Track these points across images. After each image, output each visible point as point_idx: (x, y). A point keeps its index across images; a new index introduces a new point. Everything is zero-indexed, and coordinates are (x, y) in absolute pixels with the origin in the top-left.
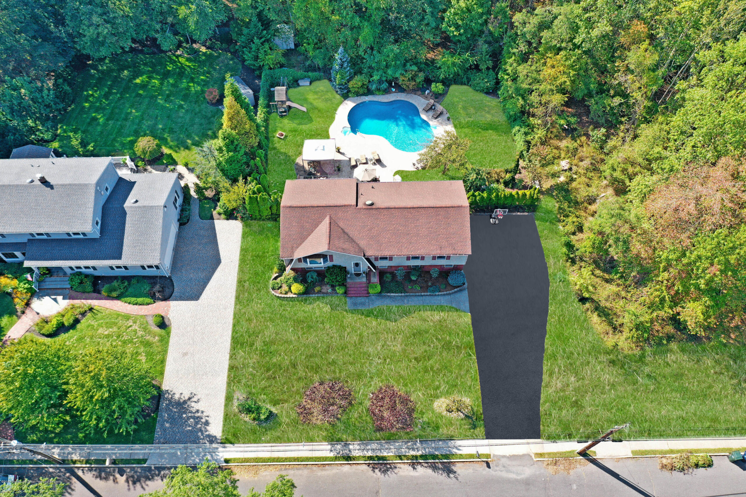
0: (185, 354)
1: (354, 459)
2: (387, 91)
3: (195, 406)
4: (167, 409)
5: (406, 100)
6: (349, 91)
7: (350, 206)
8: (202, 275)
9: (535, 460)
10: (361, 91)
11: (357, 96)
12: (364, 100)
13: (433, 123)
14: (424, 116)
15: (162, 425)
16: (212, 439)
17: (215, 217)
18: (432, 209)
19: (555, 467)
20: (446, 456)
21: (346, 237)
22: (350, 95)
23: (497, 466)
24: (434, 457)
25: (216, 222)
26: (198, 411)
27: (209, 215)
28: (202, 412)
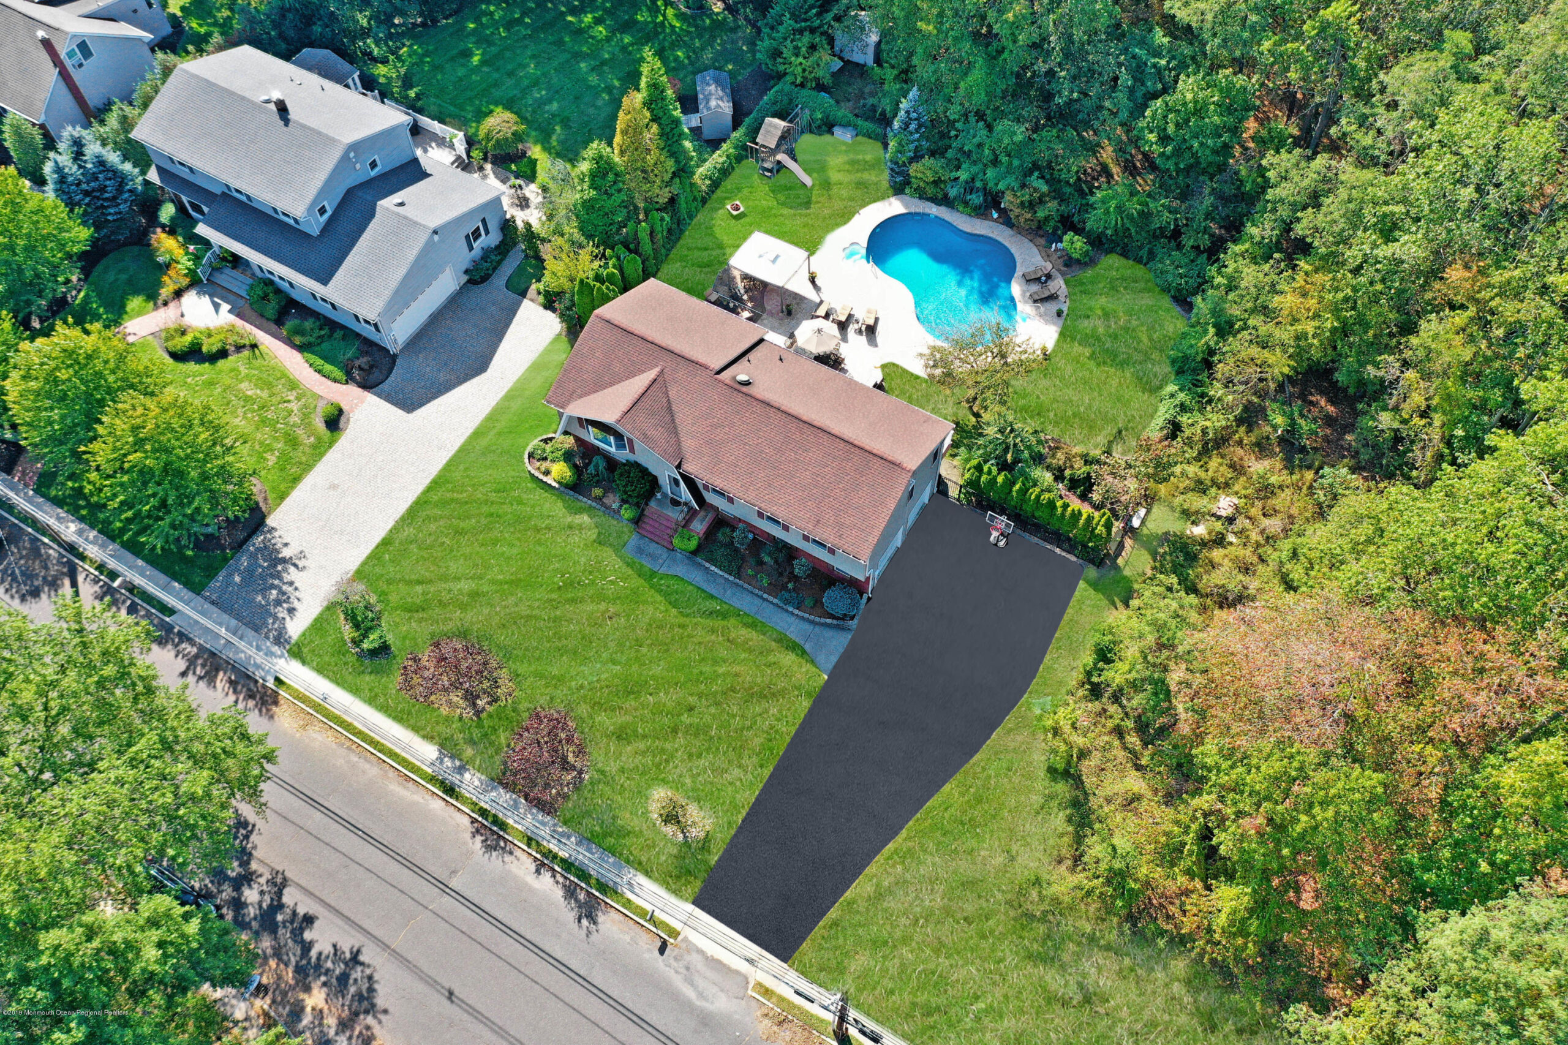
0: (334, 487)
1: (457, 799)
2: (980, 212)
3: (292, 574)
4: (253, 556)
5: (1007, 244)
6: (908, 183)
7: (707, 368)
8: (442, 377)
9: (750, 992)
10: (930, 191)
11: (920, 198)
12: (927, 211)
13: (1025, 308)
14: (1016, 289)
15: (231, 575)
16: (280, 639)
17: (529, 295)
18: (843, 445)
19: (775, 1028)
20: (603, 887)
21: (668, 418)
22: (907, 190)
23: (675, 958)
24: (584, 876)
25: (526, 303)
26: (291, 583)
27: (523, 286)
28: (296, 589)
